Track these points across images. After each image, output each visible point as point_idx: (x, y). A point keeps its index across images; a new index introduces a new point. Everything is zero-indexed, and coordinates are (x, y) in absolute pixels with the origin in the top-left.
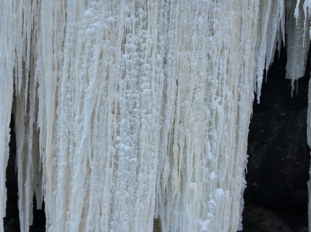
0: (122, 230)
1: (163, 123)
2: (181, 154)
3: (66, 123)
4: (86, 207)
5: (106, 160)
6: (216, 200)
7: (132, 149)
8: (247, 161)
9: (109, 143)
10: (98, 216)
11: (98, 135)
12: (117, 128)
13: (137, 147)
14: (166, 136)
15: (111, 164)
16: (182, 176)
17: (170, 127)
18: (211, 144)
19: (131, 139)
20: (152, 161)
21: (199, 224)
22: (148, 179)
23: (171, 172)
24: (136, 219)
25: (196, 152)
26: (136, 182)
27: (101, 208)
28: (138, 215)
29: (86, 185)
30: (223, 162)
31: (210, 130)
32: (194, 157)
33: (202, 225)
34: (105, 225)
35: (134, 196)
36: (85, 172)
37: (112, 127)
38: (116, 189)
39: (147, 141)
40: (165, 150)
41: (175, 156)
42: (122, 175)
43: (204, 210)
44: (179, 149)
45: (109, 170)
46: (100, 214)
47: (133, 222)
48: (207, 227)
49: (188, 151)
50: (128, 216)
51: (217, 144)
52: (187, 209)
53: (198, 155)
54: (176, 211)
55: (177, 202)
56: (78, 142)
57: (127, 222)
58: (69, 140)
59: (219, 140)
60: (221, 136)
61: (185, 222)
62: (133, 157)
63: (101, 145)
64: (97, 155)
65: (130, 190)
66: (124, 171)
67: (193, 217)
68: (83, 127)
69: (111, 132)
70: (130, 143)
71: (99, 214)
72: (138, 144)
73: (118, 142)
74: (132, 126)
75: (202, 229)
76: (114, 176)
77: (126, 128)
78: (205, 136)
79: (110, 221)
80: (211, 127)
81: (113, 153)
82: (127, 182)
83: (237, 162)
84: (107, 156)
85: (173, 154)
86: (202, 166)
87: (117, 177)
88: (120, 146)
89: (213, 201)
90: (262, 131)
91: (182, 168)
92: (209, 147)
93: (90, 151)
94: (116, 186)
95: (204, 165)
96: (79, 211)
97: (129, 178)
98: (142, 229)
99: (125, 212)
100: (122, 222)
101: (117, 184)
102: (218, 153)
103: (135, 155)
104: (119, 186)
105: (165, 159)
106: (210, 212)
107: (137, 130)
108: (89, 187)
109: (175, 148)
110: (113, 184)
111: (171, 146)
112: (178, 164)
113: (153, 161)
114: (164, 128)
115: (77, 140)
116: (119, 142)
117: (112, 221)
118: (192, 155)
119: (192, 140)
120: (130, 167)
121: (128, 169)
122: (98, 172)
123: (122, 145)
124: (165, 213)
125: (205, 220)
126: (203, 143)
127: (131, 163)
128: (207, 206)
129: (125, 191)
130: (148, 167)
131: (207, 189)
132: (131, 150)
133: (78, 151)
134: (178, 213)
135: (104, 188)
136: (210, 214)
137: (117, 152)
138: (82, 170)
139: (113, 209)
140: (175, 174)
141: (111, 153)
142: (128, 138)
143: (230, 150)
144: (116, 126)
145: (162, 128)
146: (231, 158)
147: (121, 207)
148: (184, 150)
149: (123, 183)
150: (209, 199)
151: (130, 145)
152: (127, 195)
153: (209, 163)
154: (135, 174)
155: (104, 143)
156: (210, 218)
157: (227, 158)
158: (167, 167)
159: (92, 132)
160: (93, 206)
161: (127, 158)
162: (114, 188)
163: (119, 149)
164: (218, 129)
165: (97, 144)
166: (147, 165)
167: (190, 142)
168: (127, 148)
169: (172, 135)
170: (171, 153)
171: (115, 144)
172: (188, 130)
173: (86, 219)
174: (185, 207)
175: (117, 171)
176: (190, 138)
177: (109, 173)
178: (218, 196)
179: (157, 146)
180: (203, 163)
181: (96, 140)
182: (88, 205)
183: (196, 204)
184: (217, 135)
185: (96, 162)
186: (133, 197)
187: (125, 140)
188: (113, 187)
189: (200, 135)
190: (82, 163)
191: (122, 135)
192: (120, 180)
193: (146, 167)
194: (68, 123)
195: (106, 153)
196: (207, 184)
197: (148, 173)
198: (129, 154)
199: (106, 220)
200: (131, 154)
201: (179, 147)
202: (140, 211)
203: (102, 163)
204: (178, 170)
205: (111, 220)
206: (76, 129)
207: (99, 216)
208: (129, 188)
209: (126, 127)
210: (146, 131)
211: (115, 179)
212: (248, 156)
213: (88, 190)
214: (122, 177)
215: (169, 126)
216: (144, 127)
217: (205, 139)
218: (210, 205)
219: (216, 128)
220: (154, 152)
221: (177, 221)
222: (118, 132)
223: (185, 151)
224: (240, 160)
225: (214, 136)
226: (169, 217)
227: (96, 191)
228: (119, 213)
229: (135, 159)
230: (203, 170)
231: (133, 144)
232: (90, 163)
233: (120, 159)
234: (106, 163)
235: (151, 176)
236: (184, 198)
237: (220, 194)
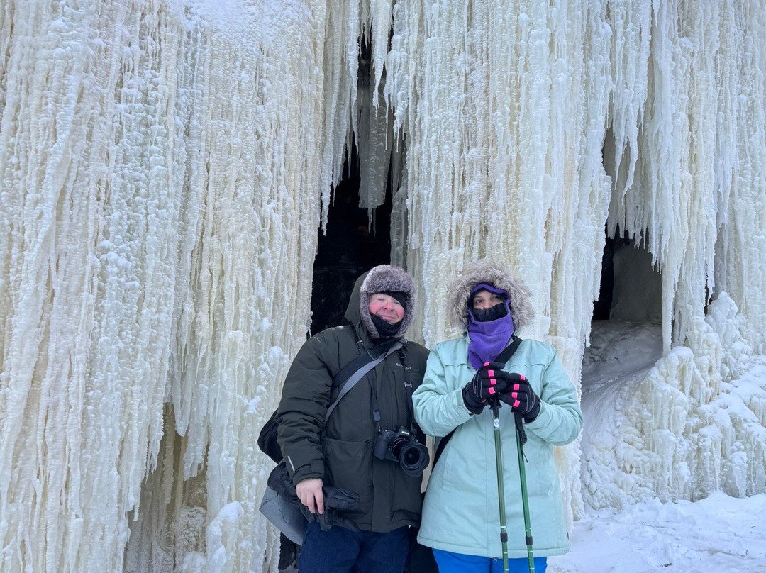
0: (111, 406)
1: (183, 233)
2: (215, 285)
3: (7, 209)
4: (41, 362)
5: (82, 278)
6: (271, 363)
7: (132, 266)
8: (311, 320)
9: (89, 249)
10: (64, 380)
11: (69, 232)
12: (105, 227)
13: (139, 263)
14: (189, 254)
15: (92, 287)
16: (215, 323)
17: (196, 241)
18: (263, 273)
19: (129, 249)
20: (165, 290)
21: (243, 403)
22: (159, 321)
23: (195, 318)
24: (136, 388)
25: (240, 279)
26: (137, 324)
27: (71, 366)
28: (139, 381)
29: (44, 323)
30: (280, 307)
31: (261, 251)
32: (237, 288)
33: (247, 406)
34: (79, 396)
35: (133, 348)
36: (43, 295)
37: (96, 221)
38: (100, 333)
39: (159, 254)
40: (186, 279)
41: (204, 289)
42: (112, 308)
43: (251, 381)
44: (212, 278)
45: (88, 298)
46: (70, 376)
47: (130, 393)
48: (256, 409)
49: (227, 278)
50: (122, 384)
51: (272, 273)
52: (225, 376)
53: (243, 285)
54: (203, 385)
55: (206, 369)
56: (30, 241)
57: (119, 393)
58: (11, 240)
59: (275, 266)
60: (278, 261)
61: (221, 401)
62: (133, 280)
63: (76, 251)
64: (67, 267)
65: (126, 337)
66: (116, 301)
67: (234, 390)
68: (41, 215)
69: (95, 231)
70: (127, 254)
71: (67, 376)
72: (142, 259)
73: (105, 250)
74: (131, 227)
75: (247, 412)
76: (97, 309)
77: (120, 227)
78: (254, 258)
79: (87, 391)
80: (262, 247)
81: (97, 268)
82: (121, 322)
83: (298, 316)
84: (85, 272)
85: (200, 287)
86: (249, 305)
87: (103, 312)
88: (110, 256)
89: (265, 366)
90: (323, 300)
91: (216, 308)
92: (260, 278)
93: (54, 259)
94: (100, 327)
95: (253, 304)
96: (29, 367)
97: (125, 315)
98: (145, 408)
99: (116, 374)
100: (111, 391)
101: (103, 324)
102: (273, 287)
103: (136, 277)
104: (106, 328)
105: (185, 295)
106: (261, 384)
107: (141, 233)
108: (49, 324)
109: (205, 274)
110: (94, 323)
111: (196, 274)
112: (209, 302)
113: (168, 291)
114: (185, 241)
115: (30, 237)
116: (108, 250)
117: (92, 390)
118: (234, 286)
119: (234, 261)
120: (128, 297)
121: (124, 301)
122: (67, 299)
123: (113, 255)
124: (182, 395)
125: (252, 398)
126: (251, 269)
127: (129, 291)
128: (256, 374)
129: (117, 337)
130: (159, 301)
131: (256, 345)
132: (130, 266)
133: (30, 256)
134: (206, 387)
135: (78, 328)
136: (261, 388)
137: (103, 268)
138: (36, 292)
139: (93, 369)
140: (204, 318)
141: (93, 268)
142: (124, 246)
143: (291, 288)
144: (102, 222)
145: (181, 242)
146: (292, 300)
147: (109, 364)
148: (219, 279)
149: (114, 322)
150: (258, 363)
151: (128, 258)
152: (121, 344)
153: (260, 302)
154: (135, 309)
155: (81, 247)
156: (261, 393)
157: (287, 298)
158: (189, 308)
159: (59, 227)
160: (56, 360)
161: (123, 280)
162: (97, 330)
163: (107, 262)
164: (274, 249)
165: (67, 248)
166: (157, 296)
167: (230, 264)
168: (122, 261)
169: (199, 255)
170: (196, 286)
171: (100, 253)
172: (228, 244)
173: (42, 384)
174: (222, 374)
175: (103, 301)
176: (230, 256)
177: (89, 302)
178: (274, 357)
179: (173, 268)
180: (250, 300)
181: (65, 241)
182: (46, 359)
183: (240, 367)
184: (272, 258)
185: (64, 280)
186: (130, 350)
187: (120, 247)
188: (95, 328)
189: (246, 253)
190: (38, 280)
191: (114, 238)
192: (109, 317)
193: (155, 299)
194: (10, 209)
195: (84, 266)
196: (257, 338)
197: (158, 311)
198: (126, 274)
199: (80, 386)
200: (128, 275)
201: (211, 273)
202: (144, 375)
203: (75, 282)
204: (209, 312)
205: (89, 388)
206: (27, 217)
207: (67, 379)
208: (124, 333)
209: (122, 226)
210: (157, 236)
211: (98, 315)
212: (312, 313)
213: (47, 332)
214: (113, 311)
215: (194, 237)
216: (153, 228)
217: (254, 262)
218: (261, 372)
219: (270, 249)
220: (169, 276)
221: (205, 402)
222: (107, 234)
223: (221, 280)
224: (303, 313)
225: (267, 259)
226: (188, 399)
227: (62, 333)
228: (106, 375)
229: (137, 283)
230: (251, 313)
231: (132, 258)
232: (54, 279)
233: (109, 280)
234: (83, 284)
235: (163, 316)
236: (220, 360)
237: (277, 355)
